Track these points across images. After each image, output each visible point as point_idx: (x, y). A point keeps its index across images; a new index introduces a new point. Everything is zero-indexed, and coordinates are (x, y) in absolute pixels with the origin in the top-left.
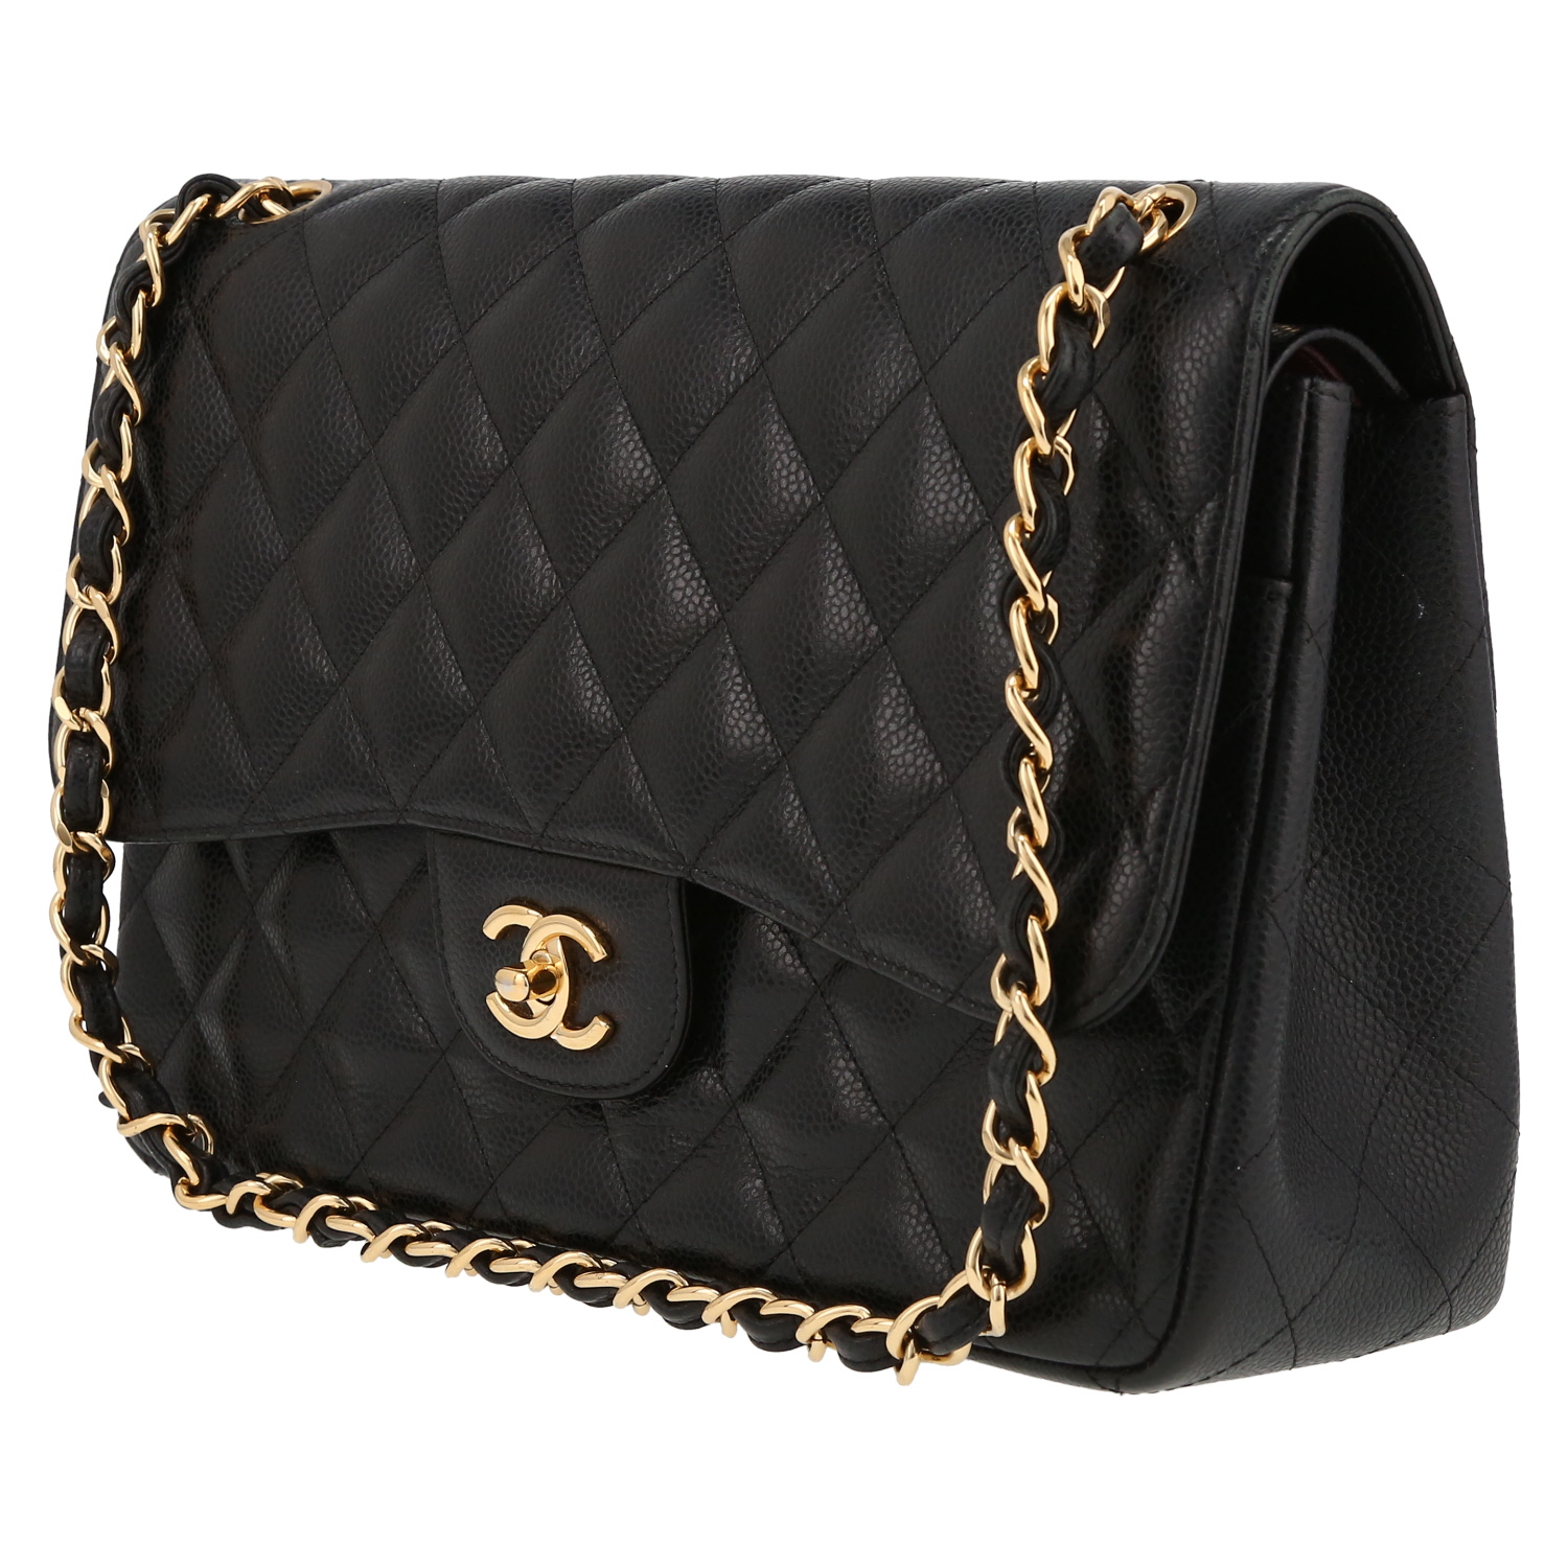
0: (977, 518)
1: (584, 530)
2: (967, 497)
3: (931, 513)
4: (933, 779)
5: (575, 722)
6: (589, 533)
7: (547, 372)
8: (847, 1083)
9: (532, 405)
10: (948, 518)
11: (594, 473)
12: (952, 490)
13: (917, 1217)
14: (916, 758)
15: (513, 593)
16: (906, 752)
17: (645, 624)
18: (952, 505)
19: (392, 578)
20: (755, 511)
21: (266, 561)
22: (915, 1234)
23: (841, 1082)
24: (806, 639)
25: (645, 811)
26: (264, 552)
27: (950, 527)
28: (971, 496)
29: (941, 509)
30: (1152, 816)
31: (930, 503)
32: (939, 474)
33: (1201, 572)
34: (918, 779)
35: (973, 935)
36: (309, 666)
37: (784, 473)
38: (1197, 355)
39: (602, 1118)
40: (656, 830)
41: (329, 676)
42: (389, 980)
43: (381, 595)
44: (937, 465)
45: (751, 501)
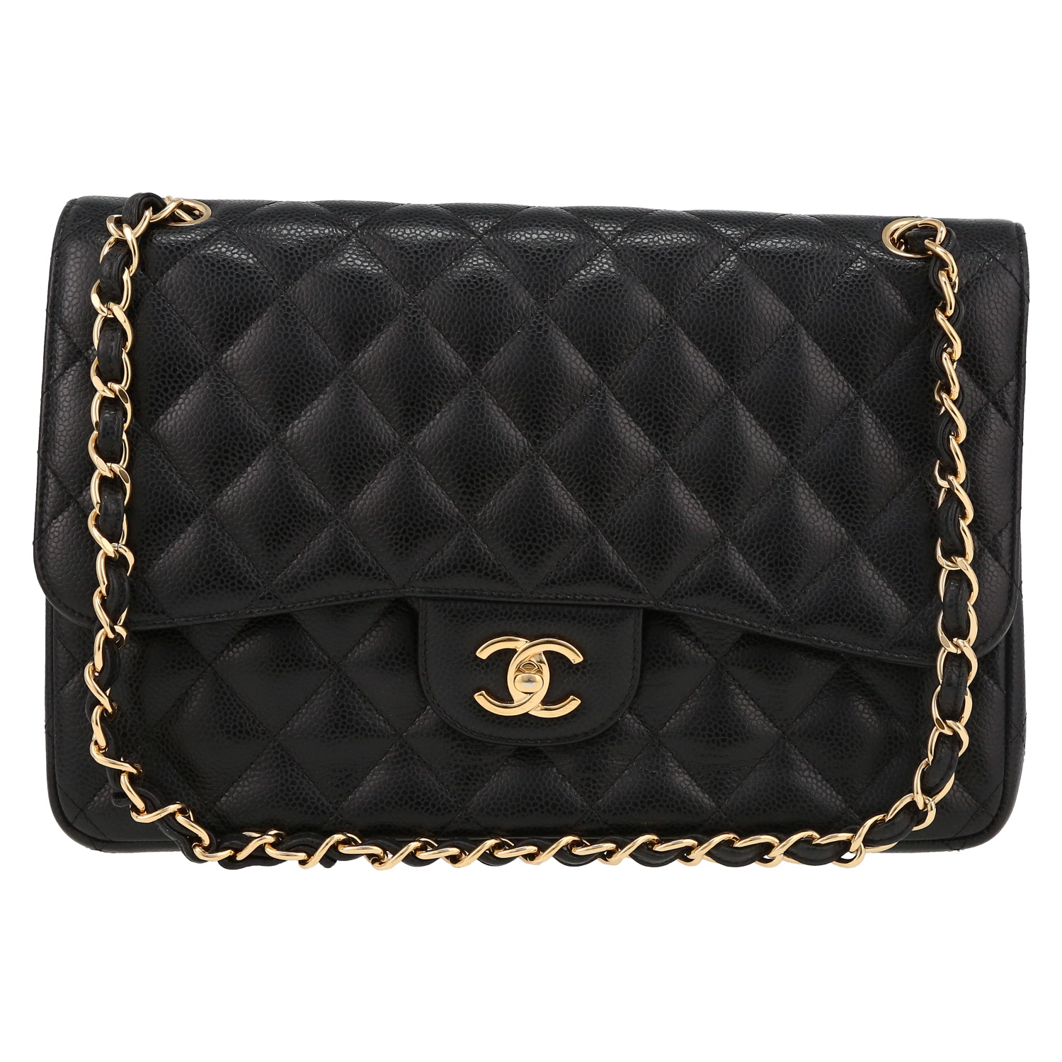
0: (851, 395)
1: (550, 411)
2: (843, 384)
3: (824, 394)
4: (842, 537)
5: (563, 525)
6: (554, 413)
7: (501, 319)
8: (752, 712)
9: (491, 339)
10: (835, 396)
11: (557, 378)
12: (834, 380)
13: (816, 778)
14: (830, 526)
15: (498, 451)
16: (824, 523)
17: (613, 464)
18: (835, 388)
19: (383, 446)
20: (688, 396)
21: (258, 441)
22: (818, 787)
23: (748, 712)
24: (743, 466)
25: (623, 572)
26: (255, 435)
27: (836, 400)
28: (846, 384)
29: (830, 391)
30: (1004, 544)
31: (823, 387)
32: (824, 372)
33: (1011, 418)
34: (833, 538)
35: (893, 618)
36: (312, 505)
37: (704, 374)
38: (999, 306)
39: (546, 757)
40: (632, 581)
41: (328, 510)
42: (354, 697)
43: (375, 457)
44: (822, 367)
45: (684, 390)
